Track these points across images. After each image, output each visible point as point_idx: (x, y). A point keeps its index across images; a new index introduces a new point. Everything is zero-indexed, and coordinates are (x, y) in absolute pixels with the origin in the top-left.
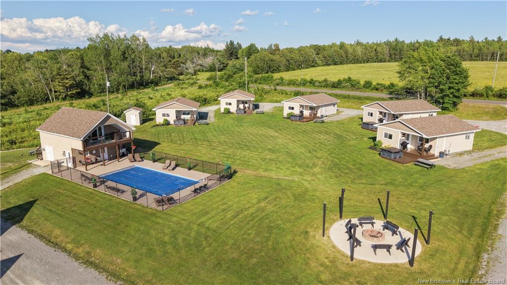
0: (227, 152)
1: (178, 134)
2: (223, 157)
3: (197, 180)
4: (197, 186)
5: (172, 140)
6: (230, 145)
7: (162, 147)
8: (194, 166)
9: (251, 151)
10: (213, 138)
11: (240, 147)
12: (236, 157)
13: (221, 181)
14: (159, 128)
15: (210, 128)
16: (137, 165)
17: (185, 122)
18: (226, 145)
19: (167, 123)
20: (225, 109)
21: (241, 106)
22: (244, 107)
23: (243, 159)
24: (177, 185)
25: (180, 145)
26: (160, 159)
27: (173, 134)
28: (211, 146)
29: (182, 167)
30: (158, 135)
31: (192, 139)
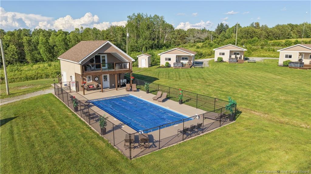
0: (224, 90)
1: (175, 73)
2: (220, 94)
3: (188, 116)
4: (188, 125)
5: (169, 77)
6: (228, 83)
7: (160, 82)
8: (187, 101)
9: (256, 90)
10: (208, 76)
11: (240, 86)
12: (236, 95)
13: (220, 121)
14: (161, 69)
15: (205, 70)
16: (132, 94)
17: (183, 65)
18: (223, 83)
19: (168, 66)
20: (219, 58)
21: (233, 56)
22: (236, 57)
23: (246, 97)
24: (164, 119)
25: (176, 81)
26: (154, 91)
27: (171, 73)
28: (206, 82)
29: (174, 100)
30: (159, 73)
31: (187, 77)
